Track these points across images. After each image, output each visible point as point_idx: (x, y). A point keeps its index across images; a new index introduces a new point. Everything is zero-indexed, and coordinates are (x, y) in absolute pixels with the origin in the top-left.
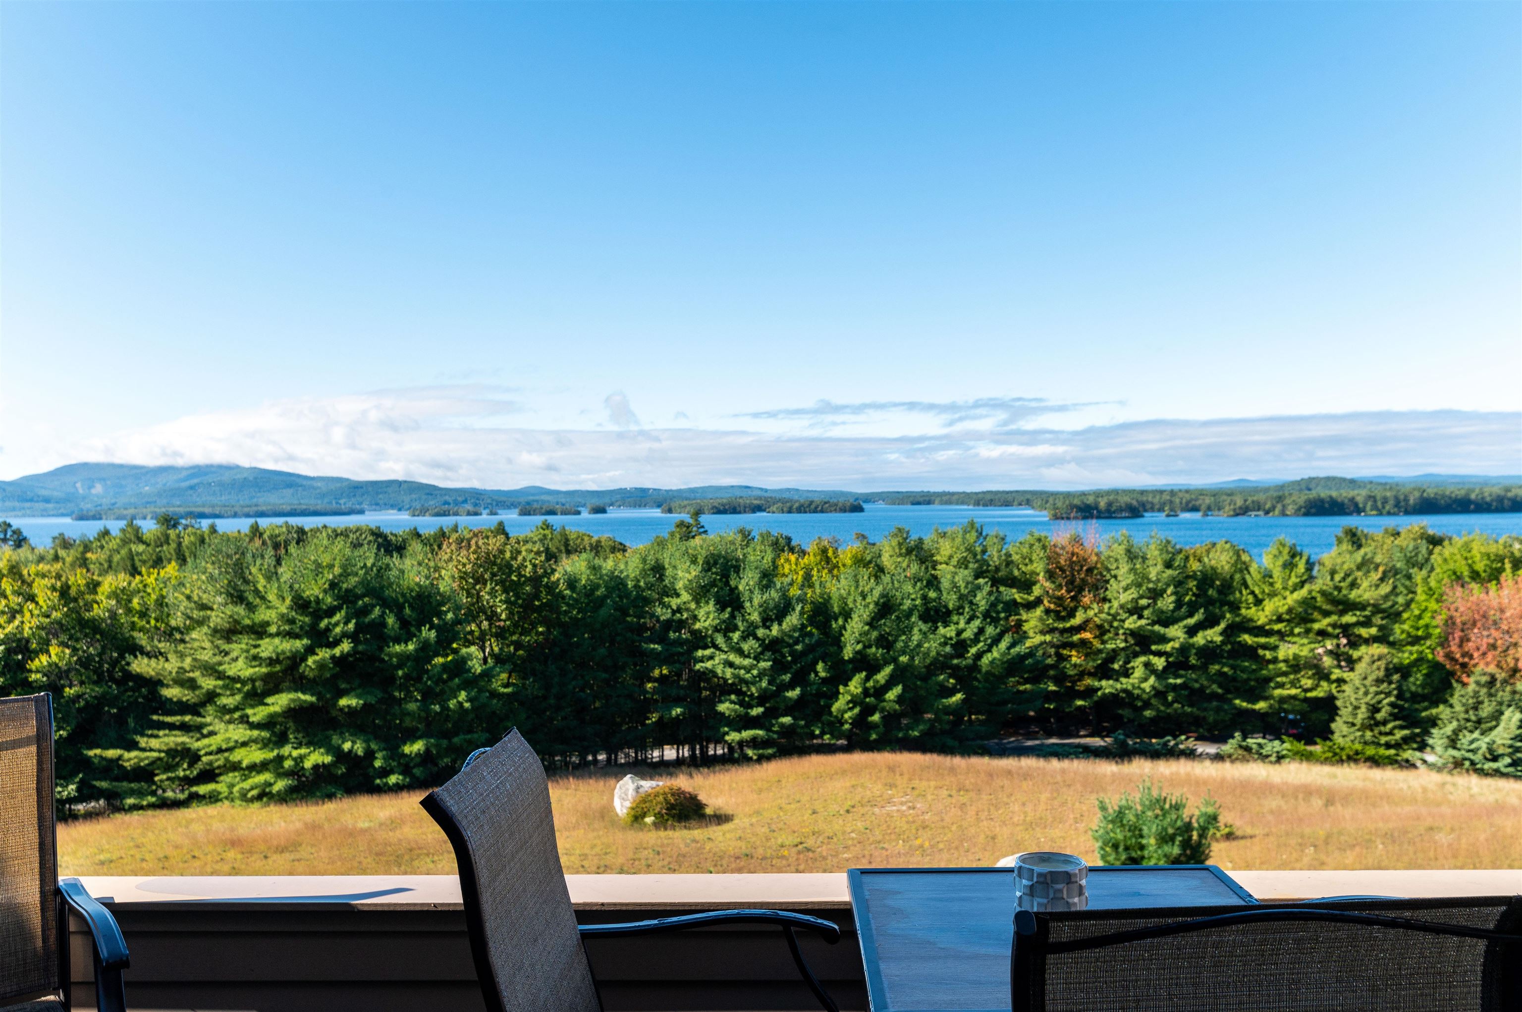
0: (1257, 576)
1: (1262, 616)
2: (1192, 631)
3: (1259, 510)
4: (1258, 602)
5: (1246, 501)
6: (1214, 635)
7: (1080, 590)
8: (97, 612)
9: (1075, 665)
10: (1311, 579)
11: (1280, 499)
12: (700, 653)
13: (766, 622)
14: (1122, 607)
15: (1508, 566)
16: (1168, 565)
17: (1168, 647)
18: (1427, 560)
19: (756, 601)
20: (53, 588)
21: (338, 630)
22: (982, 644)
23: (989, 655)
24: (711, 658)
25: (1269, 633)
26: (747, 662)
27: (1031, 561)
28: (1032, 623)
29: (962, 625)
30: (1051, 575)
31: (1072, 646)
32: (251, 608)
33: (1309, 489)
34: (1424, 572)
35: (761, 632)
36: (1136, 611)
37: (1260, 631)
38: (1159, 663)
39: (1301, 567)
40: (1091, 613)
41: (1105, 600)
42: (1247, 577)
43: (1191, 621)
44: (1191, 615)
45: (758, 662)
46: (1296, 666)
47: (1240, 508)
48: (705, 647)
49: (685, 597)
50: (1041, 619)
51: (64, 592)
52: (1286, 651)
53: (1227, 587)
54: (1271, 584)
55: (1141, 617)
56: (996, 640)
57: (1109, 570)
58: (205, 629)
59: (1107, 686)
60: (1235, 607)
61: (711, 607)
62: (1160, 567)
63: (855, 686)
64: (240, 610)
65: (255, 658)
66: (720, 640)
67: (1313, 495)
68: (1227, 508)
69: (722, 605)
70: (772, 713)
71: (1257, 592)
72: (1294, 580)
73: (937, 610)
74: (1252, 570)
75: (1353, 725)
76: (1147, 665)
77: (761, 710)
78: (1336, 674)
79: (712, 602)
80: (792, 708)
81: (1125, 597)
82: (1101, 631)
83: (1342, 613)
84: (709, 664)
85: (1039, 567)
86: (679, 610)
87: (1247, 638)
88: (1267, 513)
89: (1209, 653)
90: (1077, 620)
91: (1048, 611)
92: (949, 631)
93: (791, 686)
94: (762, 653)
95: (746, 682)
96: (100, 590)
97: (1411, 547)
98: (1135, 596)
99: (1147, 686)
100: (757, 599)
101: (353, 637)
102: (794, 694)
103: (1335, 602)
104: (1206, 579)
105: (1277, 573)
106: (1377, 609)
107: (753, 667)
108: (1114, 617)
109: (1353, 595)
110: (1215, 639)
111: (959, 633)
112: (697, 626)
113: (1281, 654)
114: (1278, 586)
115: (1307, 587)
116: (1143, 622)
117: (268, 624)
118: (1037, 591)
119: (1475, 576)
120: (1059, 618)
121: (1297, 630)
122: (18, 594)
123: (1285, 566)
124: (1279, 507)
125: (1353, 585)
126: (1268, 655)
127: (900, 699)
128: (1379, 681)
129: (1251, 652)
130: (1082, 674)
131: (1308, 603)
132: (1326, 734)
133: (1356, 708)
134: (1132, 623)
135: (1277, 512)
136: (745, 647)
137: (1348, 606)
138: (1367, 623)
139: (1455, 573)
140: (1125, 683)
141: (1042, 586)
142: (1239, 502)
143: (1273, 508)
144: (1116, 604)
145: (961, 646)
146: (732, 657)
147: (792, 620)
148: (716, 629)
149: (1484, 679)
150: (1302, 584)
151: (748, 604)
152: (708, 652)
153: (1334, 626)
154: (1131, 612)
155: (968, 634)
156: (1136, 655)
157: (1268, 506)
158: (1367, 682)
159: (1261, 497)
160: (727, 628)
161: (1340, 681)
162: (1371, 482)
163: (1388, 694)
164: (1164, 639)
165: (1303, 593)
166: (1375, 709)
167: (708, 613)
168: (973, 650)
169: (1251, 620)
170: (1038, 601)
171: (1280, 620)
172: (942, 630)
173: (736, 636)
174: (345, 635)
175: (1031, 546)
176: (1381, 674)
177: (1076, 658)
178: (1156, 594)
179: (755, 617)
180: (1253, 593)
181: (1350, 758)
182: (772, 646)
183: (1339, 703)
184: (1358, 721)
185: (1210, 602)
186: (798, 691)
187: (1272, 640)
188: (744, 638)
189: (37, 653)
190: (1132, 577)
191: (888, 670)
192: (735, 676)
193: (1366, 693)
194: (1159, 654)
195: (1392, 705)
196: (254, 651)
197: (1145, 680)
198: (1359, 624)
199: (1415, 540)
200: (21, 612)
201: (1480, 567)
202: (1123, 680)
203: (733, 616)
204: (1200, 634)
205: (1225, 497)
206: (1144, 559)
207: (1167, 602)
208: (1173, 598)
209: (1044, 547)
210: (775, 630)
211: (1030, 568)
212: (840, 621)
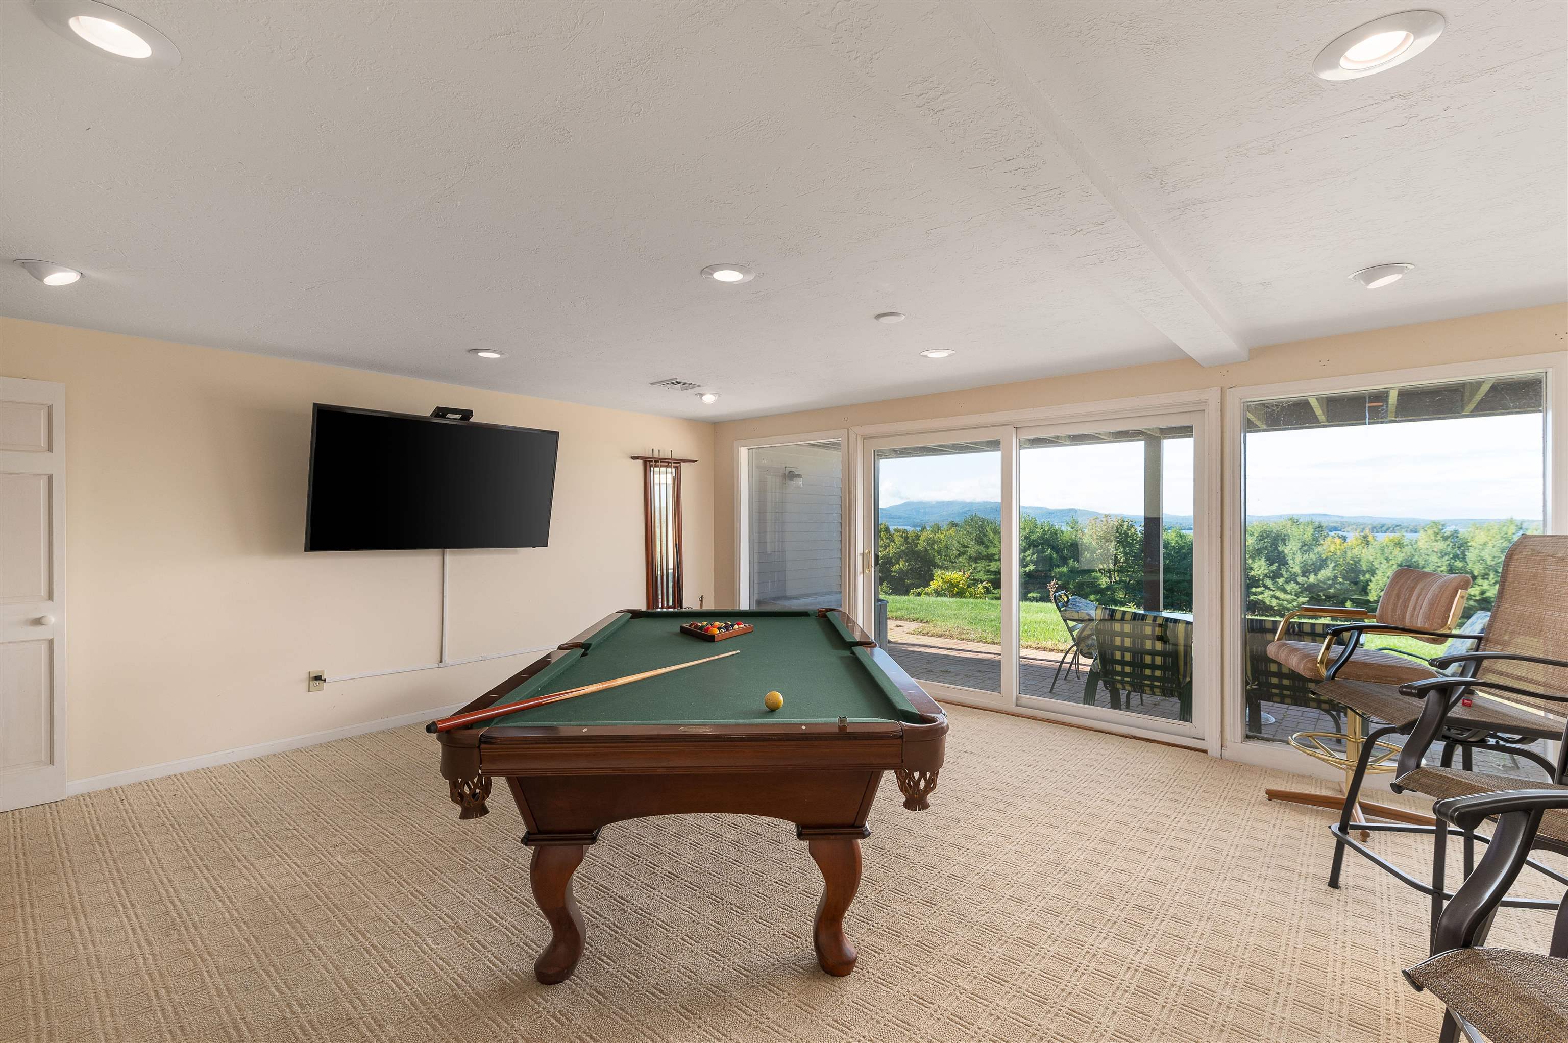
8: (919, 547)
12: (1254, 590)
13: (1305, 573)
20: (902, 537)
21: (1028, 559)
24: (1262, 593)
26: (1289, 597)
32: (987, 547)
35: (1300, 579)
45: (1298, 598)
48: (1258, 587)
51: (906, 538)
58: (965, 556)
64: (981, 548)
65: (988, 571)
66: (1269, 582)
69: (1270, 561)
79: (1263, 559)
84: (1260, 597)
94: (1301, 592)
96: (921, 538)
100: (1299, 558)
101: (1035, 563)
107: (1294, 600)
112: (1252, 573)
117: (995, 555)
122: (887, 538)
136: (1288, 588)
146: (1278, 594)
147: (1326, 573)
148: (1266, 576)
151: (1290, 562)
152: (1259, 590)
160: (1275, 576)
167: (1260, 567)
173: (1281, 581)
174: (1031, 561)
179: (1297, 569)
182: (1309, 589)
188: (1287, 582)
189: (893, 564)
192: (1279, 605)
196: (987, 568)
200: (889, 546)
203: (1279, 568)
210: (1312, 579)
212: (1368, 576)
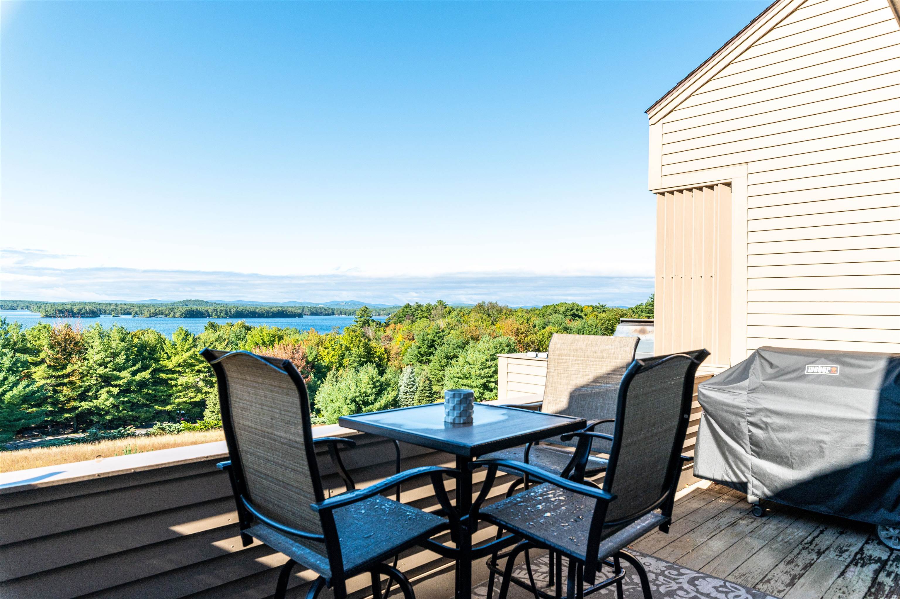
0: (168, 345)
1: (170, 364)
2: (134, 374)
3: (162, 315)
4: (169, 357)
5: (155, 310)
6: (146, 374)
7: (70, 354)
9: (65, 395)
10: (195, 346)
11: (173, 309)
14: (95, 362)
15: (277, 339)
16: (122, 340)
17: (121, 382)
18: (245, 337)
22: (5, 387)
23: (11, 392)
25: (173, 372)
27: (39, 338)
28: (38, 374)
30: (52, 347)
31: (64, 384)
33: (187, 306)
34: (243, 342)
36: (104, 364)
37: (169, 371)
38: (116, 390)
39: (191, 340)
40: (76, 367)
41: (85, 359)
42: (164, 346)
43: (134, 368)
44: (134, 365)
46: (186, 387)
47: (153, 313)
50: (44, 371)
52: (182, 380)
53: (153, 350)
54: (176, 349)
55: (106, 367)
56: (16, 384)
57: (88, 343)
59: (85, 405)
60: (157, 360)
62: (118, 341)
67: (189, 308)
68: (146, 313)
71: (168, 353)
72: (187, 346)
74: (166, 342)
75: (214, 412)
76: (108, 392)
78: (205, 389)
81: (98, 357)
82: (82, 376)
85: (44, 342)
87: (163, 376)
88: (166, 316)
89: (142, 384)
90: (68, 371)
91: (49, 367)
97: (238, 332)
98: (103, 356)
99: (108, 403)
104: (142, 347)
105: (179, 343)
108: (90, 368)
110: (146, 377)
113: (180, 382)
114: (179, 349)
115: (193, 349)
116: (107, 370)
118: (42, 355)
119: (264, 343)
120: (56, 370)
121: (187, 370)
123: (183, 340)
124: (172, 313)
126: (173, 383)
129: (165, 382)
130: (69, 400)
131: (192, 357)
132: (201, 417)
133: (216, 404)
134: (101, 371)
135: (171, 316)
139: (256, 342)
140: (96, 402)
141: (46, 353)
142: (152, 311)
143: (170, 314)
144: (91, 361)
150: (190, 348)
154: (100, 365)
156: (102, 387)
157: (166, 313)
159: (163, 308)
161: (207, 393)
162: (215, 303)
164: (118, 378)
165: (191, 352)
169: (165, 366)
170: (43, 361)
171: (179, 365)
175: (39, 330)
177: (66, 391)
178: (115, 355)
180: (166, 353)
181: (212, 427)
183: (207, 403)
184: (216, 410)
185: (144, 359)
187: (175, 376)
190: (102, 346)
194: (116, 386)
197: (107, 400)
199: (240, 328)
201: (266, 340)
202: (94, 401)
204: (139, 374)
205: (145, 308)
206: (109, 337)
207: (121, 360)
208: (125, 357)
209: (48, 331)
211: (38, 343)
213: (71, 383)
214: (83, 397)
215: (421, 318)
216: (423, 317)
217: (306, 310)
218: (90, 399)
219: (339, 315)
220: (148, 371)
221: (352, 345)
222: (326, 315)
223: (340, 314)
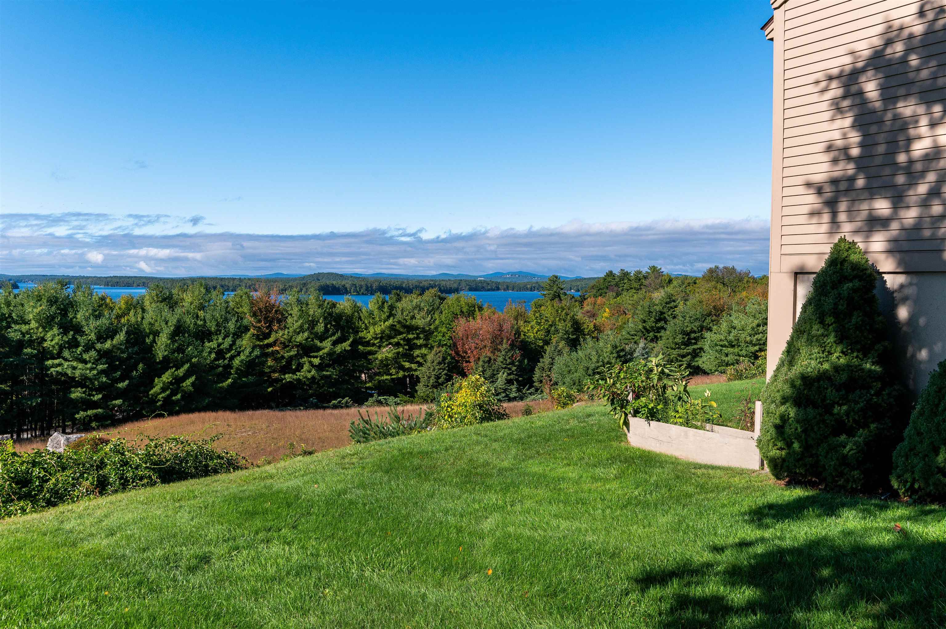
0: (366, 314)
1: (369, 336)
2: (334, 344)
4: (367, 328)
6: (346, 346)
7: (271, 322)
9: (270, 367)
10: (392, 315)
12: (51, 362)
13: (101, 339)
14: (296, 332)
15: (477, 309)
17: (321, 353)
18: (438, 308)
19: (92, 327)
22: (233, 351)
23: (238, 358)
24: (60, 365)
25: (372, 345)
26: (87, 365)
27: (241, 306)
29: (220, 340)
30: (254, 315)
31: (268, 355)
34: (438, 313)
35: (98, 346)
37: (368, 344)
38: (317, 362)
39: (388, 309)
40: (278, 336)
41: (285, 328)
42: (361, 314)
43: (334, 338)
44: (334, 335)
45: (97, 366)
46: (387, 363)
48: (54, 358)
49: (33, 324)
50: (250, 339)
53: (350, 320)
54: (373, 318)
57: (287, 311)
59: (288, 377)
60: (356, 331)
61: (55, 330)
62: (315, 308)
63: (166, 377)
66: (66, 353)
67: (323, 283)
69: (64, 330)
70: (107, 398)
71: (366, 322)
72: (384, 316)
73: (203, 332)
74: (363, 311)
75: (428, 386)
76: (310, 363)
77: (100, 396)
80: (121, 394)
81: (299, 326)
82: (285, 346)
83: (408, 333)
84: (59, 369)
85: (246, 309)
86: (28, 332)
87: (362, 348)
90: (271, 340)
91: (253, 335)
92: (213, 344)
93: (122, 379)
94: (100, 359)
95: (90, 379)
97: (431, 301)
100: (93, 324)
102: (122, 385)
103: (405, 326)
104: (339, 317)
105: (376, 312)
106: (424, 331)
107: (92, 369)
108: (291, 337)
109: (414, 322)
110: (347, 348)
111: (219, 345)
112: (45, 344)
113: (379, 356)
114: (377, 319)
115: (392, 319)
118: (246, 323)
119: (463, 314)
120: (258, 339)
121: (385, 343)
123: (380, 309)
125: (413, 317)
127: (193, 384)
128: (440, 363)
129: (363, 355)
130: (274, 371)
131: (392, 327)
133: (429, 377)
134: (300, 340)
136: (86, 356)
137: (410, 329)
138: (418, 338)
139: (453, 313)
141: (249, 319)
144: (291, 329)
145: (220, 354)
146: (77, 364)
147: (121, 337)
148: (61, 347)
149: (487, 359)
150: (388, 318)
151: (86, 329)
152: (57, 361)
153: (404, 339)
155: (226, 345)
156: (303, 358)
158: (435, 364)
160: (72, 345)
163: (444, 369)
164: (319, 349)
165: (391, 321)
166: (438, 377)
167: (54, 336)
168: (228, 355)
169: (364, 338)
170: (247, 329)
171: (377, 337)
172: (207, 344)
173: (78, 350)
175: (241, 297)
176: (441, 359)
177: (270, 363)
178: (313, 323)
179: (93, 336)
180: (364, 323)
182: (104, 355)
184: (430, 384)
185: (342, 329)
186: (127, 382)
187: (374, 349)
188: (85, 351)
190: (300, 314)
191: (186, 366)
192: (81, 375)
193: (434, 370)
194: (316, 357)
195: (446, 374)
197: (309, 372)
198: (414, 338)
199: (432, 297)
201: (465, 310)
202: (298, 374)
203: (75, 337)
204: (339, 346)
206: (307, 305)
207: (320, 328)
208: (323, 325)
209: (249, 298)
210: (108, 345)
211: (240, 310)
212: (151, 337)
213: (273, 353)
214: (286, 369)
215: (628, 290)
216: (632, 288)
217: (463, 284)
218: (294, 372)
219: (504, 290)
220: (348, 342)
221: (558, 319)
222: (489, 290)
223: (507, 289)
